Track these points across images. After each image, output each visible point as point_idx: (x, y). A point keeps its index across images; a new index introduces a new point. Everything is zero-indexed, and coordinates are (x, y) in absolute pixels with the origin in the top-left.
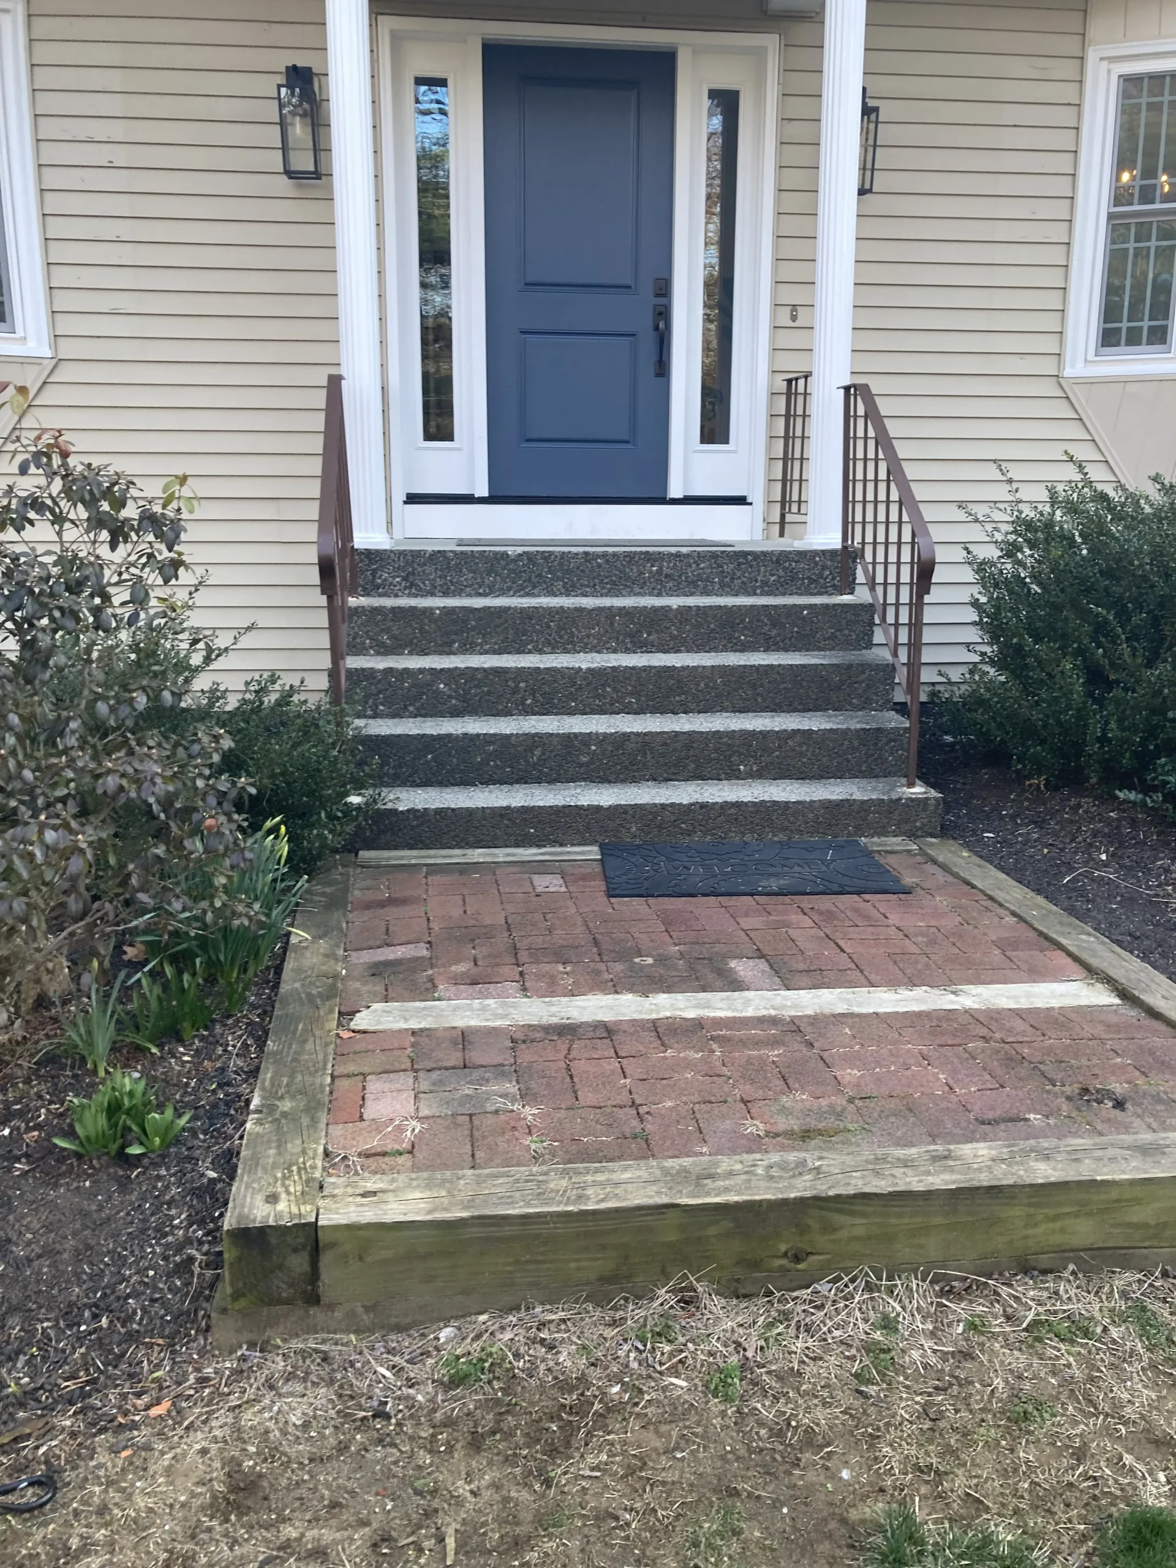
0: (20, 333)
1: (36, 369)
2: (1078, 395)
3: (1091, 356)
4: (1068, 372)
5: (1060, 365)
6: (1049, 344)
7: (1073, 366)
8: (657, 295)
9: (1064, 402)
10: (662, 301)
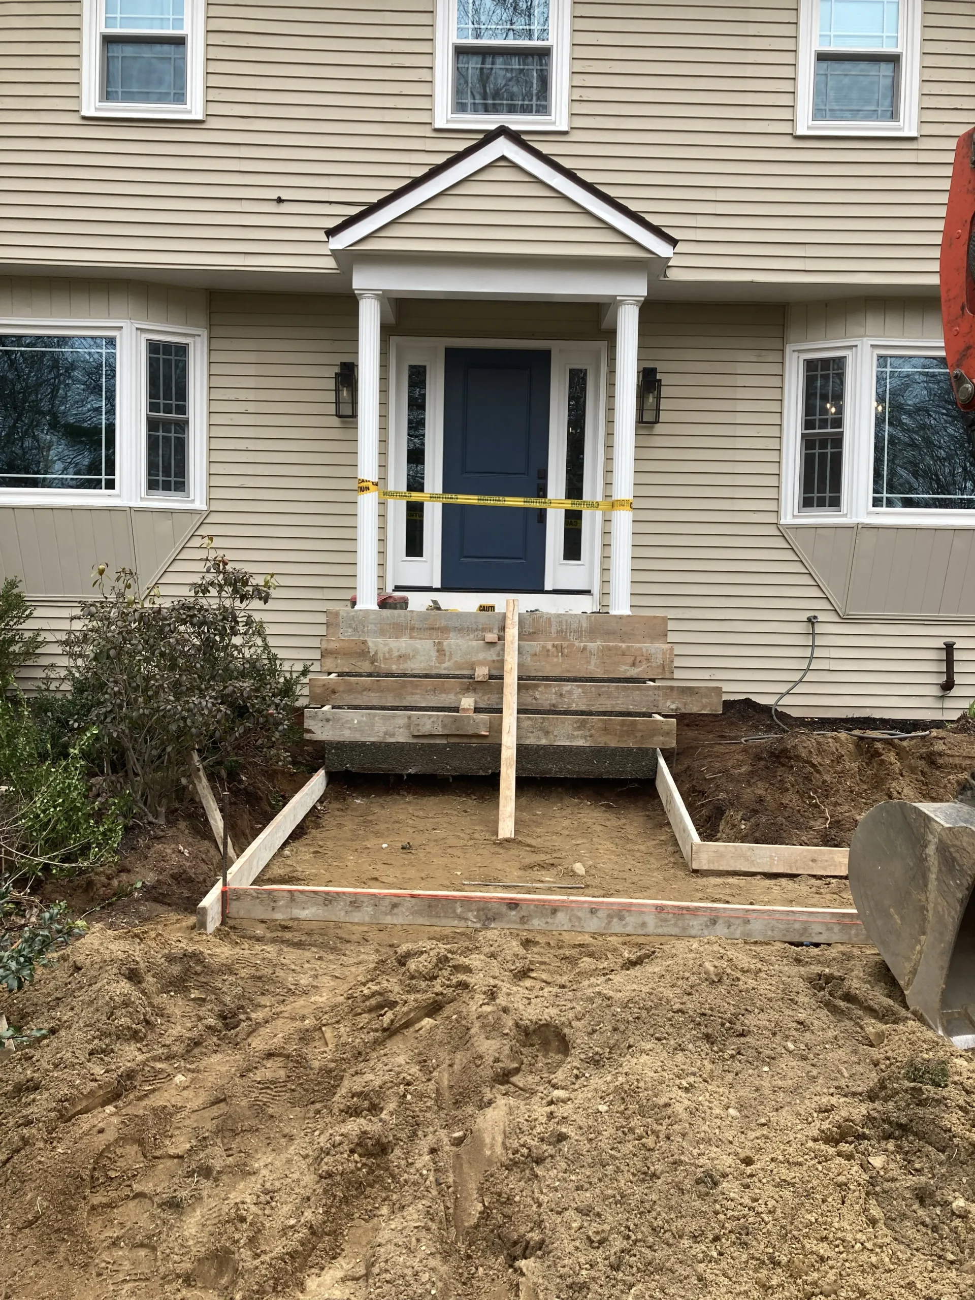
0: (192, 497)
1: (199, 516)
2: (790, 535)
3: (796, 513)
4: (783, 522)
5: (778, 517)
6: (772, 506)
7: (785, 518)
8: (540, 478)
9: (782, 538)
10: (541, 481)
